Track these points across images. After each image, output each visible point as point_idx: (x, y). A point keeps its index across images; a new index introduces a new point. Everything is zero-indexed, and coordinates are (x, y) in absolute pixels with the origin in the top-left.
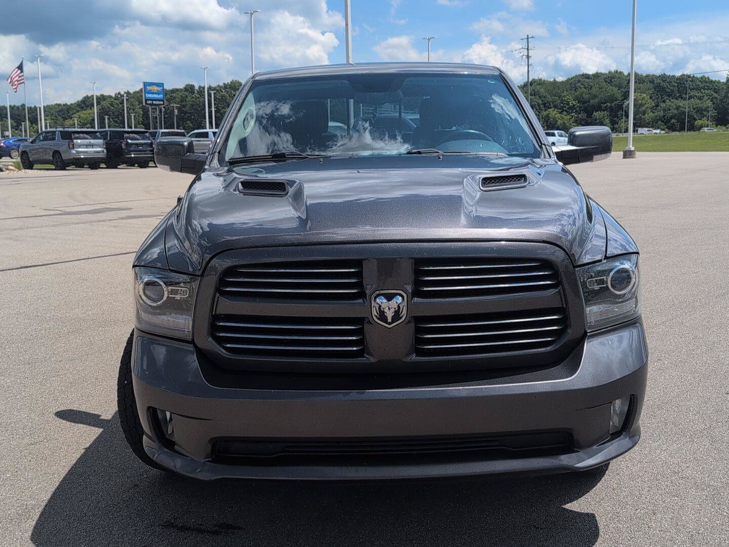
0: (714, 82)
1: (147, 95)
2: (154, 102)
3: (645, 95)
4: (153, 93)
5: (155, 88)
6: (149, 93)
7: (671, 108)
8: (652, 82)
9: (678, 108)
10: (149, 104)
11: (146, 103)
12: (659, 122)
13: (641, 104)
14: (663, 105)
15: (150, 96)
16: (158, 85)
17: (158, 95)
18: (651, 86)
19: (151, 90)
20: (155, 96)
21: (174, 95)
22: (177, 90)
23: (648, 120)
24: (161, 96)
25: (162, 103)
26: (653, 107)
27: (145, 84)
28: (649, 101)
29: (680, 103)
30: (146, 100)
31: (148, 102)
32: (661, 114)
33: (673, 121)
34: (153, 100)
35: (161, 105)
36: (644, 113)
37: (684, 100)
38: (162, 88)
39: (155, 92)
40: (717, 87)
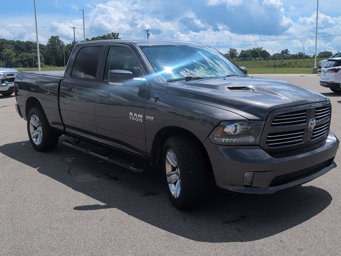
0: (42, 45)
3: (11, 50)
7: (24, 56)
8: (13, 44)
9: (27, 56)
12: (20, 63)
13: (9, 54)
14: (20, 55)
18: (13, 46)
23: (14, 62)
26: (15, 56)
28: (13, 53)
29: (29, 54)
32: (20, 59)
33: (26, 62)
36: (11, 58)
37: (30, 53)
40: (43, 48)
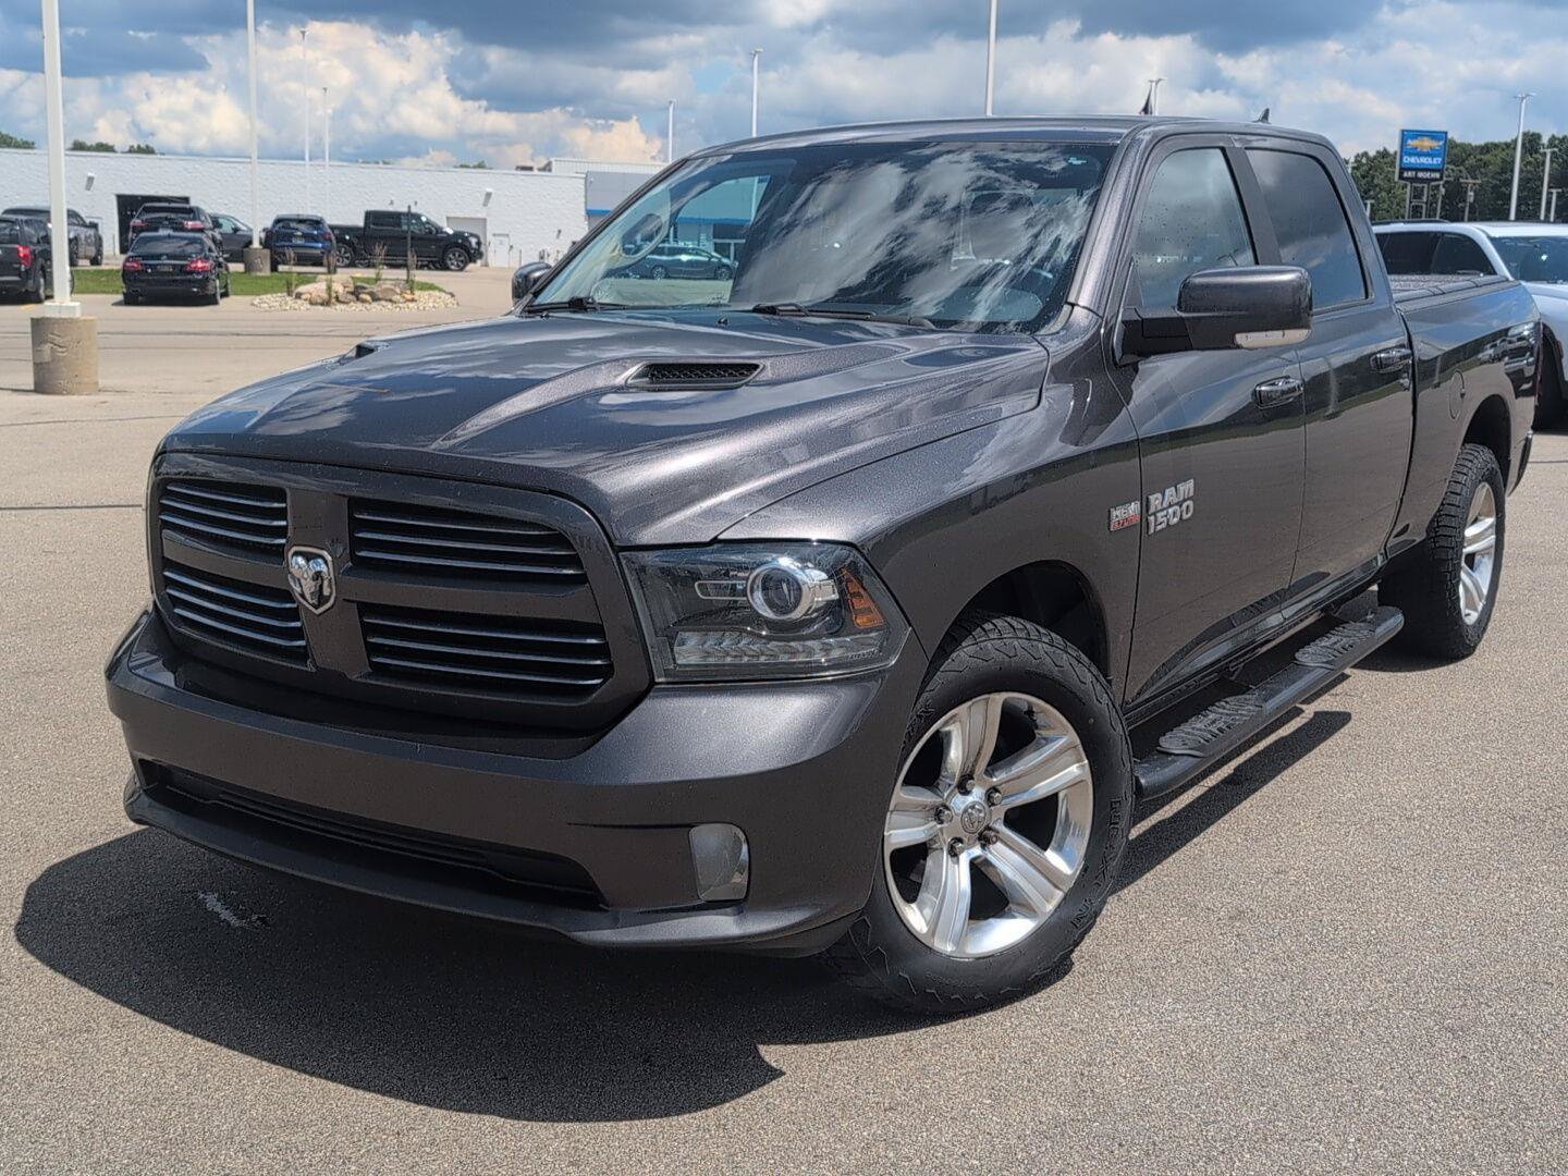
1: (1405, 157)
2: (1420, 175)
4: (1420, 155)
5: (1427, 143)
6: (1410, 155)
10: (1407, 179)
11: (1401, 177)
15: (1413, 160)
16: (1433, 135)
17: (1430, 159)
19: (1416, 148)
20: (1424, 161)
21: (1486, 157)
22: (1496, 146)
24: (1437, 161)
25: (1438, 175)
27: (1406, 135)
30: (1402, 170)
31: (1405, 175)
34: (1417, 170)
35: (1436, 180)
38: (1441, 143)
39: (1425, 150)
